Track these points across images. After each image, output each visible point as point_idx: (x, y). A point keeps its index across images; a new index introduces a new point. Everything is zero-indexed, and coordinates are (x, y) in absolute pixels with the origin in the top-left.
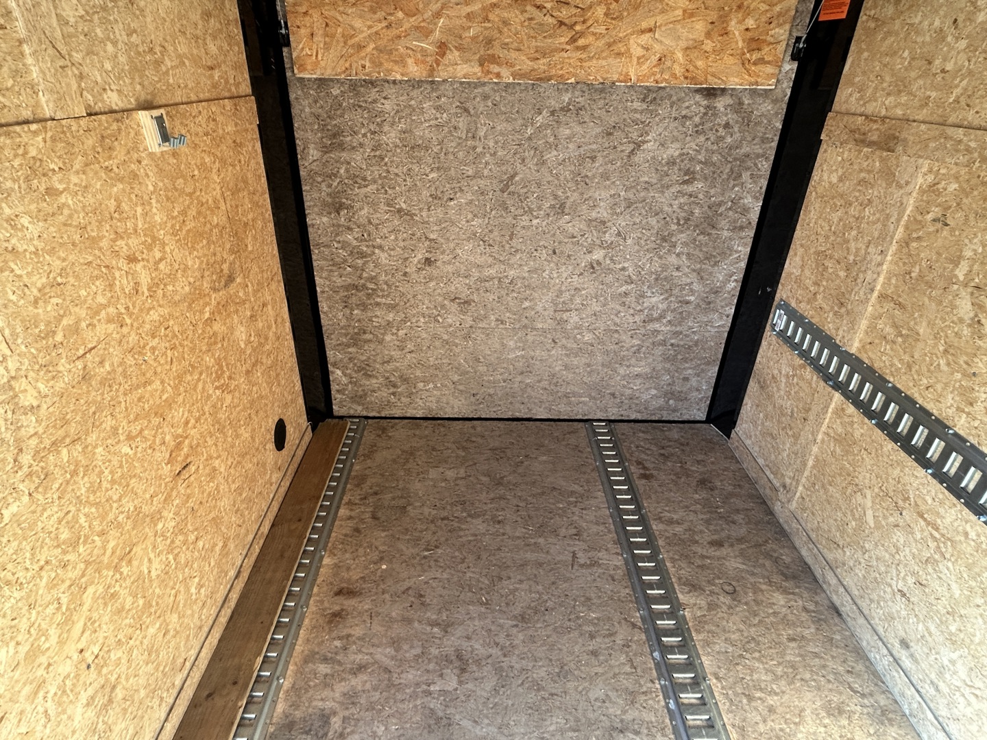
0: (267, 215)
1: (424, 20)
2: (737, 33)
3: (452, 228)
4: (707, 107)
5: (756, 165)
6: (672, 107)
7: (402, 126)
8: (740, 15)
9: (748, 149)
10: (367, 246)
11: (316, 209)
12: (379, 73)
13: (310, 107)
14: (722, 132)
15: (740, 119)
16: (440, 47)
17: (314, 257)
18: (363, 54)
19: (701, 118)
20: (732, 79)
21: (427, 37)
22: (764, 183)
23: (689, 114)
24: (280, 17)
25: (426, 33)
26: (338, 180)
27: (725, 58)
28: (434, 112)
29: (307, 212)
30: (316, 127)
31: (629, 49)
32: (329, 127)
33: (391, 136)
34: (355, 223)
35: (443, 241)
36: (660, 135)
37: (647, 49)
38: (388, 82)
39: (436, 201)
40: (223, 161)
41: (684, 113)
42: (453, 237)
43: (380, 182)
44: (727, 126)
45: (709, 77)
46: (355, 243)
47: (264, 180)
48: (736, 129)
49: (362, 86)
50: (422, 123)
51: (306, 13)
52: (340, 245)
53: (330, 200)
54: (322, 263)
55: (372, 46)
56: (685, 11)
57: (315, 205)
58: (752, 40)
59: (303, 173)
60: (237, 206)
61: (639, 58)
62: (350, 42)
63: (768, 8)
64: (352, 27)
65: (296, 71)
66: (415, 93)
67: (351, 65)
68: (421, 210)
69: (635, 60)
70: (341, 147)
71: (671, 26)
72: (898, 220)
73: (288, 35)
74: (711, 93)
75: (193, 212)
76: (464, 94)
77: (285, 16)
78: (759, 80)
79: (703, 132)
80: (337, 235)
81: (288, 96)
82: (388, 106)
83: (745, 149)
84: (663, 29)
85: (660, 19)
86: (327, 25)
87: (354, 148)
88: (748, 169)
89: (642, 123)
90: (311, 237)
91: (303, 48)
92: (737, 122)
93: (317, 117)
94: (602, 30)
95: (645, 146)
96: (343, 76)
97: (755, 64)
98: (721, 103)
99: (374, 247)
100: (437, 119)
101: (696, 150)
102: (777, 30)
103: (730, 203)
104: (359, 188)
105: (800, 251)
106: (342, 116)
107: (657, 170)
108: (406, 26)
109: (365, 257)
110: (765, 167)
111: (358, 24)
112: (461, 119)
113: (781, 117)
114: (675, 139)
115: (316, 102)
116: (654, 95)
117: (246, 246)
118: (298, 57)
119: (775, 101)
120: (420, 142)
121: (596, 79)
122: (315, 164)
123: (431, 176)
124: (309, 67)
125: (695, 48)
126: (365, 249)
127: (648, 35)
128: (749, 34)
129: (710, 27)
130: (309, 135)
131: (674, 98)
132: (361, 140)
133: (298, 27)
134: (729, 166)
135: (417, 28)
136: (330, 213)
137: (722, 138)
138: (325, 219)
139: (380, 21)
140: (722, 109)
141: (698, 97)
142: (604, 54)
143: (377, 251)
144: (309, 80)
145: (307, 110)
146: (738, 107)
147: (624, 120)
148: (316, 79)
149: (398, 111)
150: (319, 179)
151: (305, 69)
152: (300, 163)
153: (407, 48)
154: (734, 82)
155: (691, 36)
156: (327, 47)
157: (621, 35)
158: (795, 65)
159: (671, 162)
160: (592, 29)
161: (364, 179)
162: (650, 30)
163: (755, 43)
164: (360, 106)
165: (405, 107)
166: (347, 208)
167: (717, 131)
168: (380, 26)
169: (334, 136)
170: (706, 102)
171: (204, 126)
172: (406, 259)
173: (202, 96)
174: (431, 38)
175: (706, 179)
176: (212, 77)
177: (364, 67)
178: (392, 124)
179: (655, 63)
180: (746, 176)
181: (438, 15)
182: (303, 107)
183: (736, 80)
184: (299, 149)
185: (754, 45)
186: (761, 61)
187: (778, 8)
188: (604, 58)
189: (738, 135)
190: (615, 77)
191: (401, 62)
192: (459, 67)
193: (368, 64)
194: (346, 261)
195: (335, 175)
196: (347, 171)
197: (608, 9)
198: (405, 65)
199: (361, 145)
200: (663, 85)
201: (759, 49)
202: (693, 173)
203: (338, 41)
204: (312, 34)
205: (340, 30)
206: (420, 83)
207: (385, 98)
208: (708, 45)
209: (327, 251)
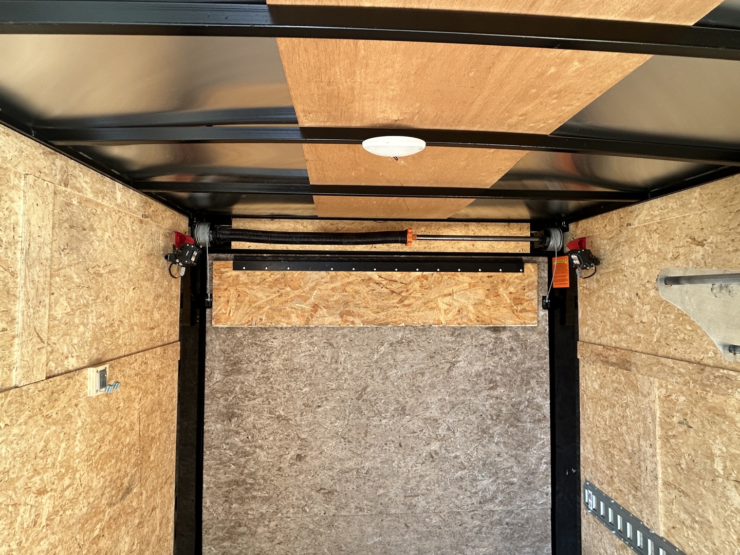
0: (172, 427)
1: (304, 292)
2: (505, 295)
3: (319, 429)
4: (496, 338)
5: (538, 374)
6: (472, 339)
7: (285, 356)
8: (504, 285)
9: (530, 364)
10: (250, 447)
11: (213, 418)
12: (271, 323)
13: (220, 345)
14: (509, 354)
15: (520, 345)
16: (314, 307)
17: (205, 457)
18: (261, 312)
19: (493, 345)
20: (508, 321)
21: (305, 301)
22: (547, 387)
23: (484, 343)
24: (208, 292)
25: (305, 299)
26: (234, 395)
27: (501, 309)
28: (308, 346)
29: (205, 420)
30: (222, 358)
31: (438, 305)
32: (232, 359)
33: (276, 363)
34: (243, 428)
35: (311, 440)
36: (467, 356)
37: (450, 306)
38: (277, 328)
39: (307, 409)
40: (146, 392)
41: (481, 342)
42: (320, 436)
43: (265, 395)
44: (512, 349)
45: (493, 320)
46: (240, 444)
47: (175, 400)
48: (519, 352)
49: (259, 331)
50: (299, 354)
51: (226, 289)
52: (228, 447)
53: (225, 411)
54: (211, 462)
55: (268, 307)
56: (470, 284)
57: (213, 415)
58: (515, 299)
59: (207, 391)
60: (149, 425)
61: (445, 311)
62: (253, 305)
63: (520, 281)
64: (256, 297)
65: (213, 323)
66: (295, 335)
67: (252, 319)
68: (295, 416)
69: (443, 312)
70: (239, 372)
71: (462, 292)
72: (654, 420)
73: (212, 302)
74: (496, 330)
75: (110, 437)
76: (329, 335)
77: (211, 291)
78: (526, 321)
79: (496, 354)
80: (227, 438)
81: (205, 339)
82: (276, 343)
83: (528, 364)
84: (458, 293)
85: (455, 288)
86: (239, 295)
87: (248, 372)
88: (533, 378)
89: (454, 349)
90: (205, 441)
91: (220, 309)
92: (518, 347)
93: (224, 352)
94: (419, 295)
95: (458, 364)
96: (246, 326)
97: (521, 312)
98: (504, 336)
99: (256, 447)
100: (310, 351)
101: (494, 366)
102: (529, 293)
103: (527, 403)
104: (249, 400)
105: (589, 440)
106: (242, 350)
107: (469, 380)
108: (292, 295)
109: (248, 456)
110: (545, 376)
111: (260, 295)
112: (327, 350)
113: (547, 342)
114: (478, 360)
115: (224, 342)
116: (459, 332)
117: (149, 457)
118: (217, 315)
119: (540, 333)
120: (298, 366)
121: (419, 324)
122: (217, 384)
123: (305, 390)
124: (223, 320)
125: (480, 304)
126: (248, 449)
127: (449, 297)
128: (513, 296)
129: (487, 292)
130: (216, 364)
131: (473, 333)
132: (254, 367)
133: (220, 297)
134: (520, 376)
135: (299, 296)
136: (224, 421)
137: (509, 358)
138: (219, 426)
139: (275, 293)
140: (506, 339)
141: (488, 332)
142: (422, 309)
143: (258, 450)
144: (222, 328)
145: (218, 347)
146: (516, 337)
147: (441, 347)
148: (227, 328)
149: (283, 346)
150: (219, 395)
151: (220, 322)
152: (206, 383)
153: (292, 308)
154: (509, 323)
155: (476, 298)
156: (237, 308)
157: (431, 298)
158: (547, 312)
159: (479, 375)
160: (412, 295)
161: (254, 394)
162: (450, 295)
163: (518, 300)
164: (256, 344)
165: (288, 343)
166: (238, 417)
167: (506, 353)
168: (275, 295)
169: (235, 364)
170: (494, 335)
171: (137, 369)
172: (281, 456)
173: (140, 348)
174: (308, 302)
175: (506, 386)
176: (152, 333)
177: (261, 320)
178: (278, 355)
179: (456, 313)
180: (533, 383)
181: (313, 289)
182: (214, 346)
183: (511, 322)
184: (207, 374)
185: (517, 302)
186: (524, 310)
187: (527, 281)
188: (423, 311)
189: (521, 355)
190: (431, 322)
191: (288, 316)
192: (326, 318)
193: (264, 318)
194: (231, 460)
195: (232, 392)
196: (241, 388)
197: (422, 284)
198: (289, 318)
199: (254, 370)
200: (463, 326)
201: (521, 304)
202: (495, 381)
203: (245, 305)
204: (228, 301)
205: (247, 298)
206: (299, 329)
207: (274, 338)
208: (488, 302)
209: (216, 452)
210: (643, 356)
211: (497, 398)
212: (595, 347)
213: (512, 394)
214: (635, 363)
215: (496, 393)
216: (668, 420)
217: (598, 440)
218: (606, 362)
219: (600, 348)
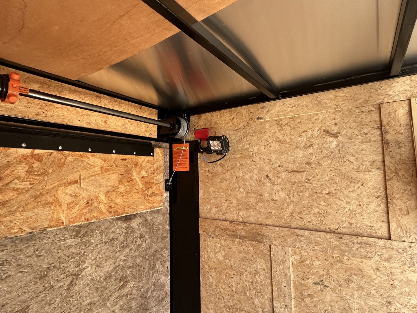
2: (138, 180)
4: (127, 228)
5: (162, 255)
6: (101, 235)
8: (138, 169)
9: (156, 247)
14: (139, 241)
15: (148, 230)
19: (124, 236)
20: (140, 207)
22: (168, 264)
23: (115, 236)
27: (134, 195)
31: (57, 199)
36: (95, 259)
37: (76, 197)
41: (111, 236)
44: (141, 236)
45: (126, 209)
48: (147, 237)
56: (102, 168)
58: (146, 183)
61: (68, 205)
63: (151, 165)
69: (65, 207)
71: (93, 178)
74: (128, 218)
78: (155, 205)
79: (127, 245)
83: (155, 247)
84: (87, 180)
85: (83, 174)
88: (158, 259)
89: (77, 255)
92: (147, 232)
94: (26, 185)
95: (83, 273)
97: (151, 196)
98: (135, 223)
101: (125, 260)
102: (158, 177)
103: (153, 287)
107: (97, 288)
110: (167, 254)
113: (168, 222)
114: (108, 258)
116: (85, 230)
119: (163, 215)
121: (22, 230)
125: (113, 191)
127: (74, 186)
128: (144, 180)
129: (121, 177)
131: (103, 228)
134: (148, 261)
137: (140, 246)
140: (137, 227)
141: (119, 223)
142: (29, 207)
146: (146, 223)
147: (59, 258)
154: (141, 209)
155: (109, 184)
157: (47, 188)
158: (168, 194)
159: (108, 277)
160: (12, 186)
162: (76, 182)
163: (148, 184)
167: (136, 242)
170: (125, 225)
175: (135, 278)
179: (84, 206)
180: (158, 264)
183: (143, 207)
185: (148, 186)
186: (153, 194)
187: (156, 165)
188: (30, 210)
189: (149, 240)
190: (45, 224)
197: (31, 167)
200: (93, 221)
201: (151, 188)
202: (126, 277)
208: (122, 189)
210: (277, 229)
211: (127, 295)
212: (219, 223)
213: (141, 285)
214: (267, 236)
215: (126, 291)
216: (303, 282)
217: (222, 305)
218: (234, 235)
219: (226, 224)
